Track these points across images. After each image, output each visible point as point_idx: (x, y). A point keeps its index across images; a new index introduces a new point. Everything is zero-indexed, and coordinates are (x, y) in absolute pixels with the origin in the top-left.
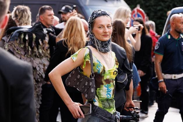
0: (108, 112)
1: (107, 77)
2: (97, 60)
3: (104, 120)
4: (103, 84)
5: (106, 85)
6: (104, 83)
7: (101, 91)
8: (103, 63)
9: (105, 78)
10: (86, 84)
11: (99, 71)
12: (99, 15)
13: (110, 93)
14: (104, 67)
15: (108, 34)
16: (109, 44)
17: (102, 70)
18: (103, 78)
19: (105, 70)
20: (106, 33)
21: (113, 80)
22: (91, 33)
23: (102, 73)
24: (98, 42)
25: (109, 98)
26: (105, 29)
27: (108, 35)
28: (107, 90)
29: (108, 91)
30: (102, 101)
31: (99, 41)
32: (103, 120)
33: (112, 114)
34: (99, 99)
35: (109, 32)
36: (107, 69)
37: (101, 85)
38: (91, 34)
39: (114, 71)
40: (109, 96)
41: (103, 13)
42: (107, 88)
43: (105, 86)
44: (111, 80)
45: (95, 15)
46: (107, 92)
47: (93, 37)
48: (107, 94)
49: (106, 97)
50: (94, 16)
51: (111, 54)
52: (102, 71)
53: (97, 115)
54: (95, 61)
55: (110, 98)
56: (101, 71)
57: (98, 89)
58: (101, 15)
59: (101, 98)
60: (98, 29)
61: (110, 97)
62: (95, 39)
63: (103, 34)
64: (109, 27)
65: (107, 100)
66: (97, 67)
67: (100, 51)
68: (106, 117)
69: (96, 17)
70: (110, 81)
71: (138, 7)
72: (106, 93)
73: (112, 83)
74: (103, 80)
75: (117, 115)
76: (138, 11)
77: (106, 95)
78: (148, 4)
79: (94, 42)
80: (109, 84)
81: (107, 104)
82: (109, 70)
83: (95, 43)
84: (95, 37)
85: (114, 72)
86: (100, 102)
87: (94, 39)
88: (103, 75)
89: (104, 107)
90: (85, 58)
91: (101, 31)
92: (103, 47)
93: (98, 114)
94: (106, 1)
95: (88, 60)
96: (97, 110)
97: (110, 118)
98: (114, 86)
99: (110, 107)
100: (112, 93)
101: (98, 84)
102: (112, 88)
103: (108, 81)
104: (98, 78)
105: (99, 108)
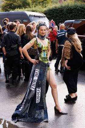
4: (42, 52)
6: (43, 51)
7: (42, 55)
8: (42, 44)
9: (43, 50)
10: (35, 52)
14: (42, 45)
29: (44, 54)
30: (42, 58)
31: (40, 35)
35: (45, 32)
36: (43, 46)
53: (40, 64)
54: (39, 43)
56: (41, 47)
57: (40, 54)
60: (40, 31)
65: (44, 58)
66: (40, 45)
67: (41, 39)
71: (52, 20)
73: (46, 51)
76: (52, 22)
77: (44, 56)
89: (43, 61)
91: (42, 32)
94: (40, 18)
95: (36, 42)
96: (40, 62)
97: (45, 65)
98: (47, 52)
99: (45, 61)
100: (46, 55)
101: (40, 52)
102: (46, 53)
103: (44, 51)
104: (40, 49)
105: (41, 61)
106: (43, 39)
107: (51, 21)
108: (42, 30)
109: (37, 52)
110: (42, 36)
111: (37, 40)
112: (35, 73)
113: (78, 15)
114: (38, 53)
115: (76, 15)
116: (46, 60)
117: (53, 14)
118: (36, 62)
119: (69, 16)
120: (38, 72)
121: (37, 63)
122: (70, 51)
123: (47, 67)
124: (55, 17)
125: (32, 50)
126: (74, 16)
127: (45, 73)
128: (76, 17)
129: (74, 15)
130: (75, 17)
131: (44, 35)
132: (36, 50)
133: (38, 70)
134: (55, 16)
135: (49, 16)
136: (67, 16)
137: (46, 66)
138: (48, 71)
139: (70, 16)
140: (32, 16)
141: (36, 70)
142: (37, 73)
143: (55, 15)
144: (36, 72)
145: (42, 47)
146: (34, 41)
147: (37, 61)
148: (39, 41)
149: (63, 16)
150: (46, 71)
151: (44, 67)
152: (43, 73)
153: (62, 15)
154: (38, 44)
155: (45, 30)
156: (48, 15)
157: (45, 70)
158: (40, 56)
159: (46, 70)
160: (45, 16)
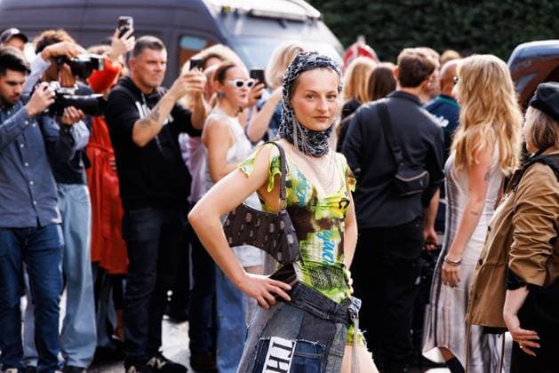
0: (325, 298)
1: (321, 213)
2: (299, 174)
3: (316, 316)
4: (313, 231)
5: (322, 233)
6: (316, 227)
7: (309, 248)
8: (312, 181)
9: (318, 217)
10: (272, 230)
11: (302, 199)
12: (311, 66)
13: (330, 251)
14: (315, 191)
15: (327, 114)
16: (328, 136)
17: (310, 198)
18: (314, 217)
19: (318, 196)
20: (322, 112)
21: (337, 219)
22: (288, 107)
23: (309, 203)
24: (301, 131)
25: (330, 264)
26: (321, 103)
27: (326, 117)
28: (325, 244)
29: (327, 247)
30: (311, 271)
31: (303, 129)
32: (312, 317)
33: (335, 303)
34: (303, 265)
35: (330, 110)
36: (321, 196)
37: (309, 234)
38: (286, 109)
39: (340, 200)
40: (330, 260)
41: (320, 61)
42: (325, 239)
43: (318, 235)
44: (333, 220)
45: (300, 65)
46: (324, 249)
47: (290, 116)
48: (324, 254)
49: (321, 261)
50: (297, 68)
51: (335, 161)
52: (310, 200)
53: (298, 302)
54: (292, 175)
55: (333, 264)
56: (307, 200)
57: (301, 242)
58: (315, 68)
59: (308, 264)
60: (304, 101)
61: (332, 262)
62: (294, 123)
63: (316, 114)
64: (333, 98)
65: (325, 268)
66: (299, 191)
68: (320, 310)
69: (302, 70)
70: (332, 223)
72: (322, 253)
73: (335, 229)
74: (312, 222)
75: (352, 306)
76: (361, 50)
77: (321, 257)
78: (381, 36)
79: (292, 130)
80: (329, 231)
81: (322, 277)
82: (327, 197)
83: (292, 132)
84: (295, 117)
85: (340, 203)
86: (307, 272)
87: (291, 123)
88: (312, 208)
89: (316, 285)
90: (272, 168)
91: (311, 105)
92: (312, 143)
93: (301, 300)
94: (283, 26)
95: (277, 171)
96: (298, 291)
97: (330, 312)
98: (342, 235)
99: (331, 286)
100: (335, 252)
101: (303, 232)
102: (337, 240)
103: (325, 224)
104: (301, 216)
105: (304, 286)
106: (319, 154)
107: (354, 48)
108: (313, 95)
109: (282, 232)
110: (312, 132)
111: (282, 158)
112: (268, 362)
113: (516, 12)
114: (291, 239)
115: (508, 14)
116: (335, 280)
117: (364, 7)
118: (273, 293)
119: (464, 15)
120: (284, 354)
121: (279, 299)
122: (550, 236)
123: (340, 326)
124: (373, 25)
125: (249, 217)
126: (494, 22)
127: (331, 359)
128: (506, 27)
129: (491, 11)
130: (500, 23)
131: (323, 126)
132: (276, 219)
133: (288, 343)
134: (376, 18)
135: (337, 18)
136: (447, 21)
137: (333, 321)
138: (348, 349)
139: (467, 21)
140: (236, 14)
141: (274, 339)
142: (279, 360)
143: (377, 13)
144: (272, 351)
145: (315, 199)
146: (266, 166)
147: (282, 288)
148: (297, 164)
149: (429, 19)
150: (333, 350)
151: (324, 325)
152: (317, 361)
153: (418, 13)
154: (289, 184)
155: (330, 96)
156: (333, 11)
157: (330, 340)
158: (302, 256)
159: (337, 341)
160: (316, 14)
